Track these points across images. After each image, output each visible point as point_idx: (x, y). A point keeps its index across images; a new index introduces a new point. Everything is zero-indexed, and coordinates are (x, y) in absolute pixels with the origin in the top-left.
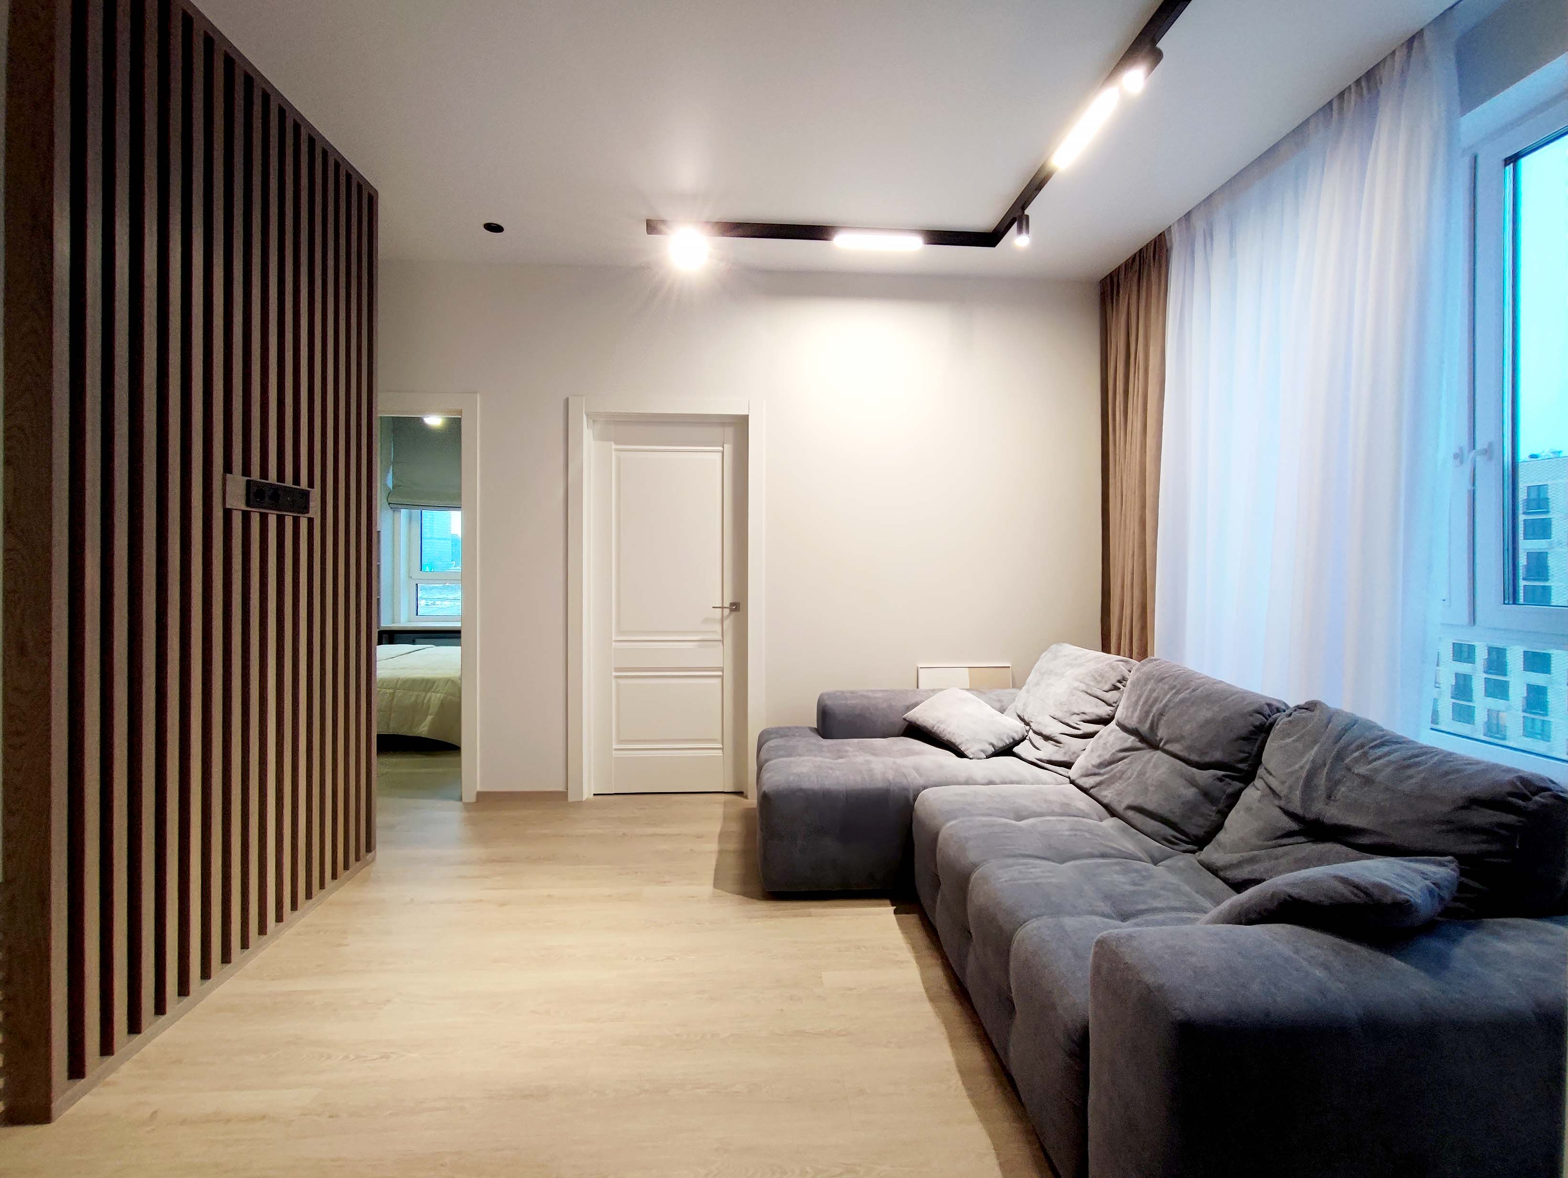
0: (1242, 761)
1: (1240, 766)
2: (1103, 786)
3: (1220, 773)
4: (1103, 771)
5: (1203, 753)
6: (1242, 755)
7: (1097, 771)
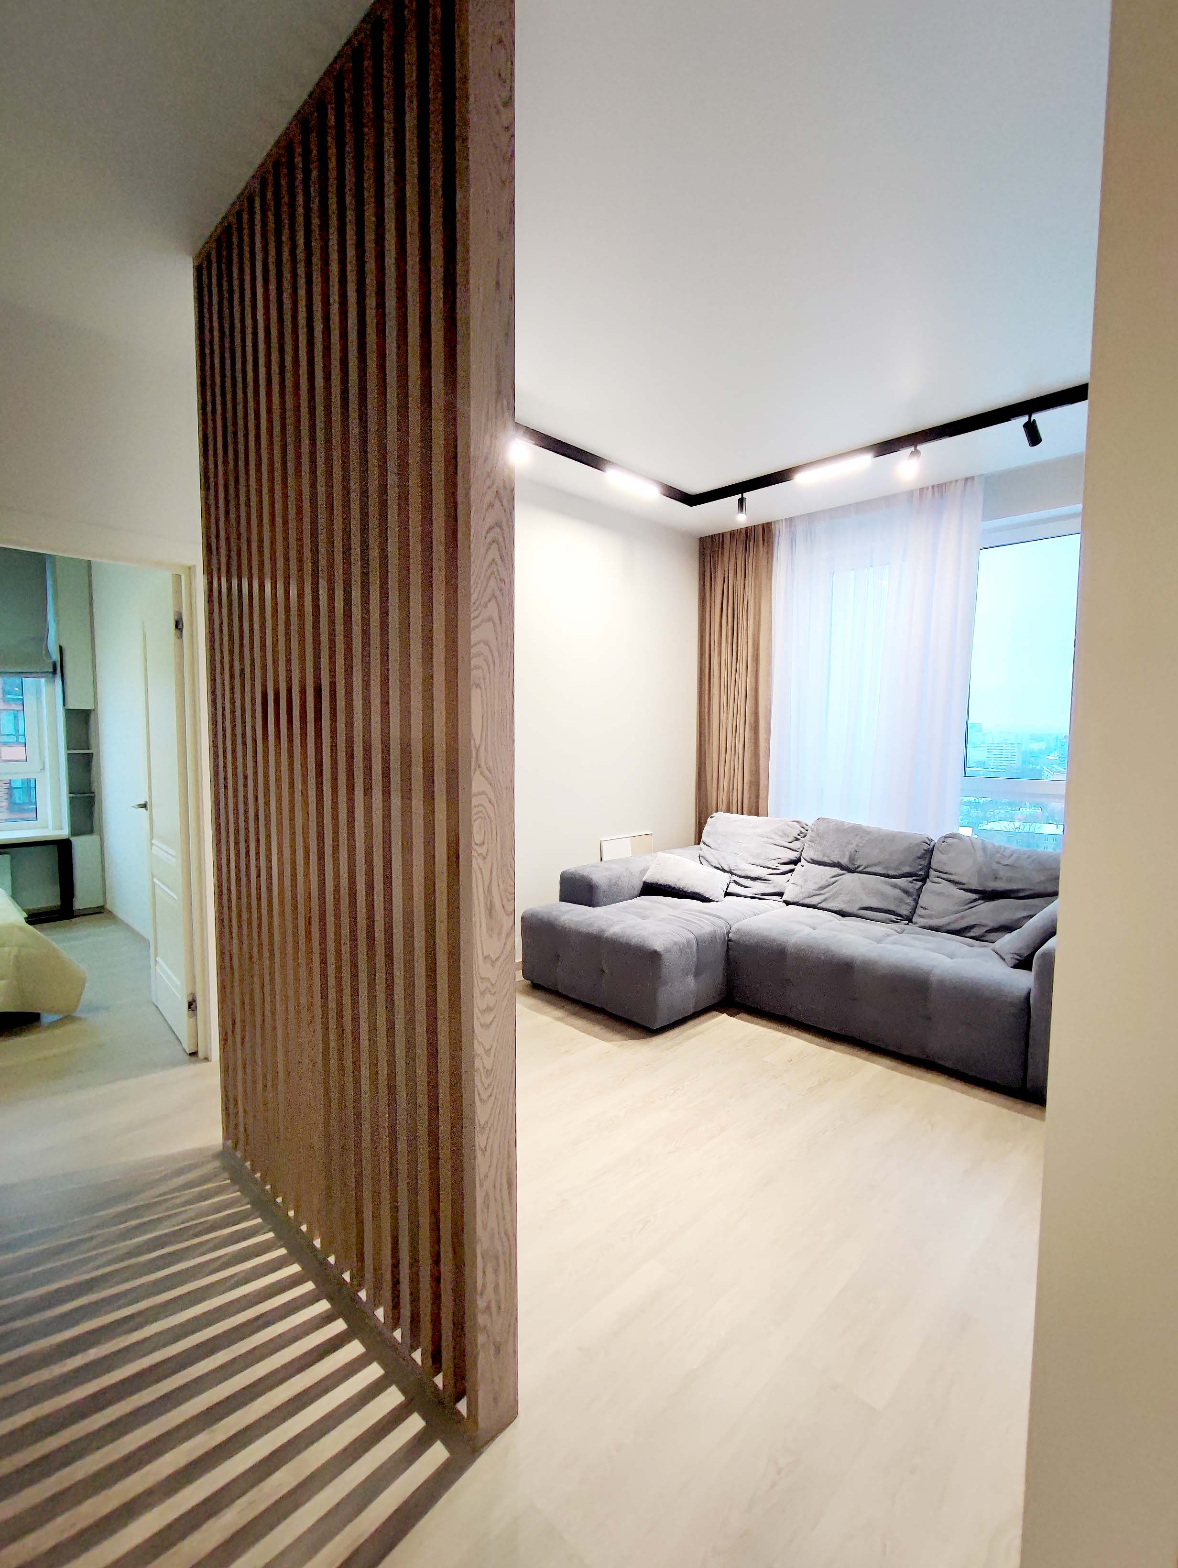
0: (921, 870)
1: (920, 873)
2: (829, 900)
3: (911, 879)
4: (823, 892)
5: (896, 869)
6: (920, 867)
7: (818, 892)
